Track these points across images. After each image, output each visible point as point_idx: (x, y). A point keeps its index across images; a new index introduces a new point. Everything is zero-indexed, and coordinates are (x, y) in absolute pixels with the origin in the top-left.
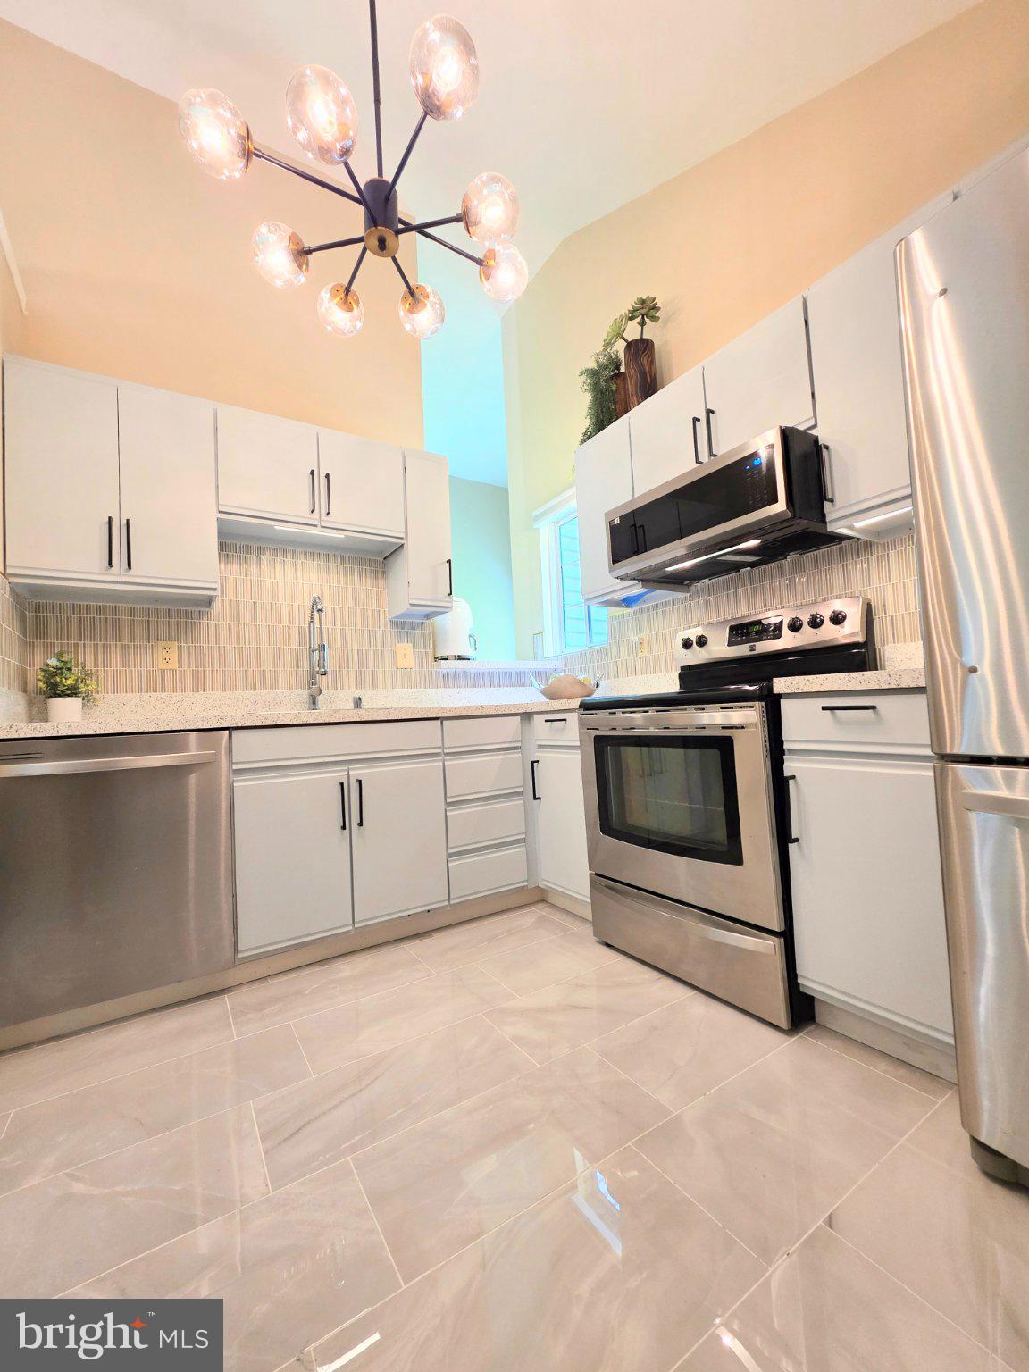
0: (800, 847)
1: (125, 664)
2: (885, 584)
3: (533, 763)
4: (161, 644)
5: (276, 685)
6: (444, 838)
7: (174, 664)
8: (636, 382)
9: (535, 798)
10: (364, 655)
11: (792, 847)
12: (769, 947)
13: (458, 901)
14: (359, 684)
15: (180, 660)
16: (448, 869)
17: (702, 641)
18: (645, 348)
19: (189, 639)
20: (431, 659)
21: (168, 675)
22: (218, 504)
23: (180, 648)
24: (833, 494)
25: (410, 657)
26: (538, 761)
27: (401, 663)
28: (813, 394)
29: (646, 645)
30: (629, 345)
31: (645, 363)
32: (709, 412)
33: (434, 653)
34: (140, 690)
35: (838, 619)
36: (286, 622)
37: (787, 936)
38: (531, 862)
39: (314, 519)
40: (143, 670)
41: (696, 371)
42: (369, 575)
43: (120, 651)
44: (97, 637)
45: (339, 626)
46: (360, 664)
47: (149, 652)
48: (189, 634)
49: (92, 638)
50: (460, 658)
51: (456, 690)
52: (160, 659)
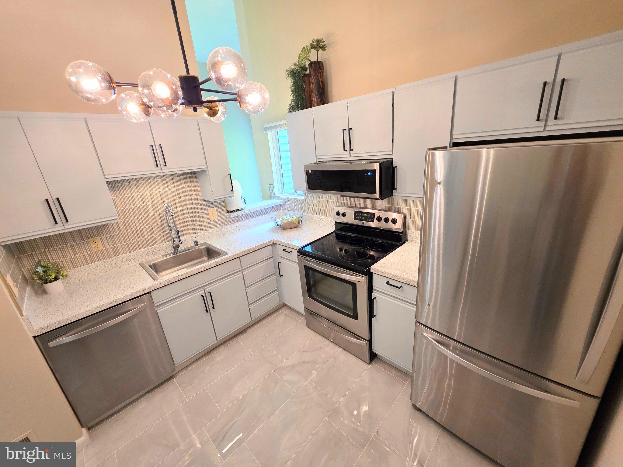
0: (376, 318)
1: (75, 253)
2: (411, 208)
3: (278, 263)
4: (90, 239)
5: (155, 243)
6: (247, 300)
7: (101, 247)
8: (315, 86)
9: (280, 276)
10: (194, 219)
11: (373, 319)
12: (365, 343)
13: (254, 319)
14: (194, 232)
15: (104, 245)
16: (250, 310)
17: (344, 214)
18: (319, 67)
19: (105, 233)
20: (225, 212)
21: (99, 253)
22: (104, 175)
23: (101, 239)
24: (396, 187)
25: (216, 214)
26: (280, 262)
27: (212, 218)
28: (393, 140)
29: (321, 204)
30: (311, 63)
31: (319, 76)
32: (350, 129)
33: (226, 209)
34: (88, 263)
35: (394, 221)
36: (152, 213)
37: (370, 341)
38: (280, 296)
39: (158, 170)
40: (86, 253)
41: (344, 102)
42: (188, 179)
43: (69, 248)
44: (54, 243)
45: (178, 208)
46: (193, 223)
47: (86, 244)
48: (103, 230)
49: (53, 246)
50: (238, 210)
51: (238, 223)
52: (93, 247)
